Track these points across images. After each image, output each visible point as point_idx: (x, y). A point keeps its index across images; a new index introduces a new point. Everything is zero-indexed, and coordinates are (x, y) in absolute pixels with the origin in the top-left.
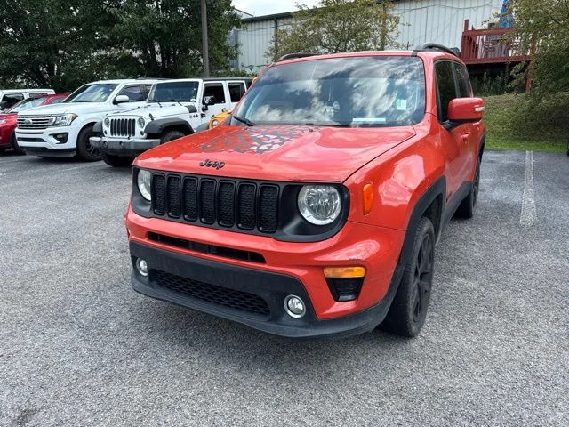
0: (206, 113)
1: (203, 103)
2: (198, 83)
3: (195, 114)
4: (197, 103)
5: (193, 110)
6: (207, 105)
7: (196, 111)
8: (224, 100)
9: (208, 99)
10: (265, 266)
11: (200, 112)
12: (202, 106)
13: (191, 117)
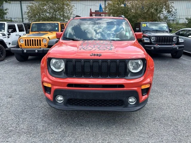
0: (10, 36)
1: (8, 32)
2: (4, 24)
3: (5, 36)
4: (6, 32)
5: (4, 35)
6: (10, 33)
7: (5, 35)
8: (16, 31)
9: (10, 30)
10: (125, 89)
11: (7, 36)
12: (7, 33)
13: (3, 38)
